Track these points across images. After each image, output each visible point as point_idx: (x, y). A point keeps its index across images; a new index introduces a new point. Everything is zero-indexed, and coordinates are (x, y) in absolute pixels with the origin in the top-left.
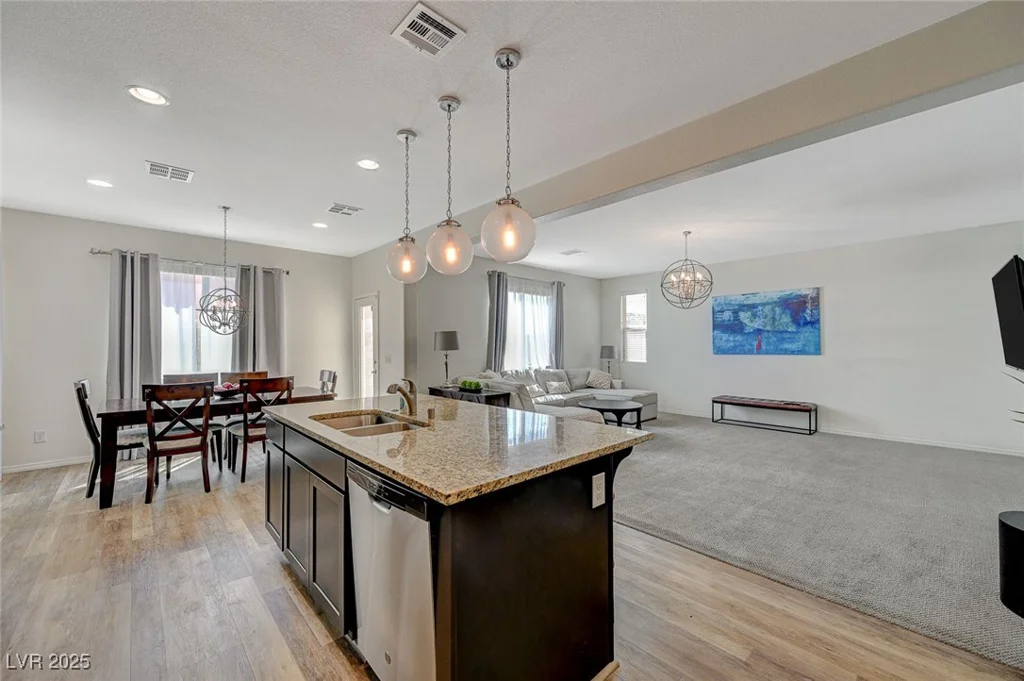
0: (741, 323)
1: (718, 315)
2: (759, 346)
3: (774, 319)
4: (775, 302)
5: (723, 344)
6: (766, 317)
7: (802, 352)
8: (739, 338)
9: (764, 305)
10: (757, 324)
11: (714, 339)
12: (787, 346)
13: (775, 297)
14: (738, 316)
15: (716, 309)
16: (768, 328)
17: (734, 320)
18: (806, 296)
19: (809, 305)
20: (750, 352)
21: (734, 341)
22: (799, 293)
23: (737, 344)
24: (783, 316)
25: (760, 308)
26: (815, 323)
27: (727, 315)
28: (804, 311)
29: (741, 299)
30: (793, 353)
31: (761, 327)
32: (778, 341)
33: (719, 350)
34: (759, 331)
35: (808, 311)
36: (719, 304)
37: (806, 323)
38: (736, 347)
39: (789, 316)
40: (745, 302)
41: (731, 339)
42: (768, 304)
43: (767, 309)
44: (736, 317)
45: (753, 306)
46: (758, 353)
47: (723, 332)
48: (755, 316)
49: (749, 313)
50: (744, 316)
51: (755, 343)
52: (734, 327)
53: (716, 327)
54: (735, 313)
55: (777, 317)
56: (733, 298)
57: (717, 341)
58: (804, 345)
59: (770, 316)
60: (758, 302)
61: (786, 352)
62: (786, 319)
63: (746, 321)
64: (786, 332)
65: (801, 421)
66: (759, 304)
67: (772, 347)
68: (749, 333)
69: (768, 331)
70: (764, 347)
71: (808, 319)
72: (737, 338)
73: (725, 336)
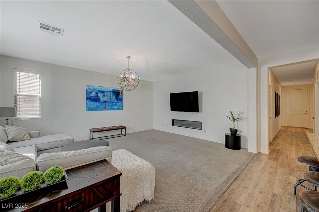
0: (99, 98)
1: (89, 94)
2: (105, 107)
3: (110, 97)
4: (111, 91)
5: (92, 107)
6: (108, 97)
7: (118, 109)
8: (98, 104)
9: (107, 92)
10: (105, 99)
11: (87, 104)
12: (114, 107)
13: (111, 89)
14: (97, 95)
15: (88, 91)
16: (109, 101)
17: (96, 97)
18: (119, 91)
19: (120, 94)
20: (102, 110)
21: (96, 105)
22: (118, 89)
23: (97, 106)
24: (113, 97)
25: (106, 93)
26: (121, 100)
27: (93, 94)
28: (119, 96)
29: (99, 88)
30: (116, 109)
31: (106, 100)
32: (111, 105)
33: (89, 109)
34: (105, 102)
35: (120, 96)
36: (90, 89)
37: (120, 100)
38: (97, 107)
39: (115, 97)
40: (101, 90)
41: (95, 104)
42: (109, 92)
43: (109, 93)
44: (97, 96)
45: (103, 92)
46: (105, 110)
47: (91, 101)
48: (104, 95)
49: (102, 94)
50: (100, 95)
51: (104, 106)
52: (96, 99)
53: (88, 98)
54: (97, 93)
55: (111, 97)
56: (96, 87)
57: (88, 105)
58: (119, 107)
59: (109, 96)
60: (105, 90)
61: (114, 109)
62: (114, 98)
63: (101, 97)
64: (114, 102)
65: (118, 132)
66: (106, 91)
67: (110, 108)
68: (102, 102)
69: (109, 102)
70: (107, 108)
71: (120, 98)
72: (97, 104)
73: (92, 103)
